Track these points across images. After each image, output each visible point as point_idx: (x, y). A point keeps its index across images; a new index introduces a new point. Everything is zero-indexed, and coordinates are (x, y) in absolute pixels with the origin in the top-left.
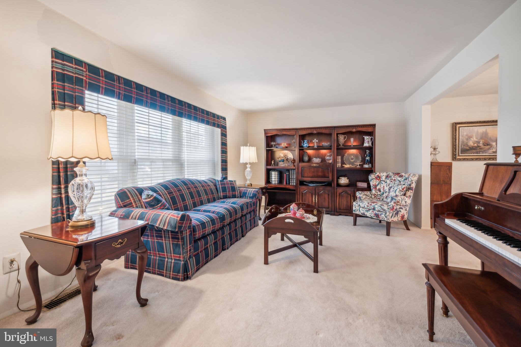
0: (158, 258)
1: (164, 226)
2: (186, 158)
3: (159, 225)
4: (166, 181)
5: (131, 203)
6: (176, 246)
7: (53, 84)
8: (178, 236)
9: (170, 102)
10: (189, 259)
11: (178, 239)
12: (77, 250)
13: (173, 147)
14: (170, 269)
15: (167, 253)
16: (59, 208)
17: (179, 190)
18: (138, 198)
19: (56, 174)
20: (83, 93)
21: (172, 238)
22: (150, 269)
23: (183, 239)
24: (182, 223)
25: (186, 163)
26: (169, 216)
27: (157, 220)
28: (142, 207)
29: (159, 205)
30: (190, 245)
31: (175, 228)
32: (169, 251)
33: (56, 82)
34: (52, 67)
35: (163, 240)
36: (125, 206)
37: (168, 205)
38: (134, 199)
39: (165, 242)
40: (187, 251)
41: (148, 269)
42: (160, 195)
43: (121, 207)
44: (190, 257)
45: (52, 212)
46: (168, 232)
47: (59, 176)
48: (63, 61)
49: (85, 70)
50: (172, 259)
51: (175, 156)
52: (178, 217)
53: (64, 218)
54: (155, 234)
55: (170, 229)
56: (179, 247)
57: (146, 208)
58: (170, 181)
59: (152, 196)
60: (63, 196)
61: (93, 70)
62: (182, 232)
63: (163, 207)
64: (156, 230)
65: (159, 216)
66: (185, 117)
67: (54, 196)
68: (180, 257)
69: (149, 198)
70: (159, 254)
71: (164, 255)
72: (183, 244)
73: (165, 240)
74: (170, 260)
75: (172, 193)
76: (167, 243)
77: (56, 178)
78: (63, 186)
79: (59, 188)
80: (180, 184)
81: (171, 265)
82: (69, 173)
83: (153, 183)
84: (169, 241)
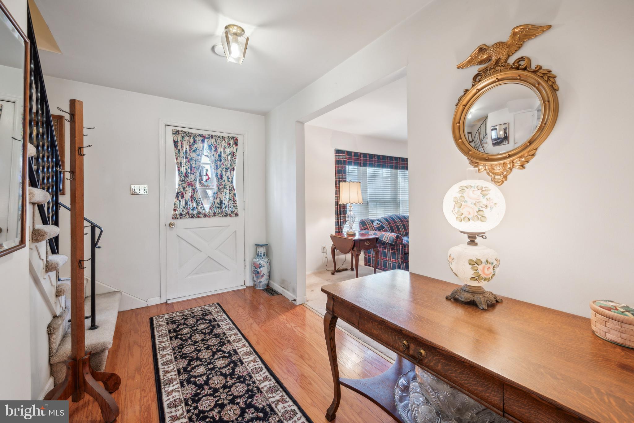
0: (383, 261)
1: (387, 240)
2: (401, 199)
3: (384, 240)
4: (387, 216)
5: (368, 228)
6: (393, 254)
7: (335, 166)
8: (395, 248)
9: (389, 161)
10: (401, 263)
11: (395, 250)
12: (354, 242)
13: (391, 186)
14: (390, 268)
15: (388, 258)
16: (338, 227)
17: (396, 223)
18: (371, 225)
19: (337, 210)
20: (345, 167)
21: (391, 249)
22: (379, 267)
23: (397, 250)
24: (397, 240)
25: (401, 203)
26: (390, 235)
27: (383, 237)
28: (373, 230)
29: (383, 230)
30: (402, 255)
31: (393, 242)
32: (389, 257)
33: (336, 165)
34: (335, 158)
35: (386, 250)
36: (364, 230)
37: (388, 230)
38: (369, 226)
39: (387, 251)
40: (400, 258)
41: (378, 267)
42: (383, 224)
43: (363, 230)
44: (402, 262)
45: (335, 228)
46: (389, 244)
47: (338, 211)
48: (338, 154)
49: (346, 155)
50: (391, 262)
51: (393, 198)
52: (394, 236)
53: (339, 232)
54: (381, 246)
55: (390, 243)
56: (396, 255)
57: (375, 230)
58: (389, 216)
59: (380, 224)
60: (339, 221)
61: (350, 153)
62: (397, 246)
63: (386, 231)
64: (382, 244)
65: (384, 235)
66: (400, 169)
67: (336, 221)
68: (396, 261)
69: (378, 225)
70: (384, 258)
71: (387, 259)
72: (398, 253)
73: (387, 250)
74: (390, 262)
75: (391, 224)
76: (389, 252)
77: (337, 212)
78: (339, 216)
79: (338, 217)
80: (396, 218)
81: (391, 265)
82: (341, 210)
83: (379, 217)
84: (390, 251)
